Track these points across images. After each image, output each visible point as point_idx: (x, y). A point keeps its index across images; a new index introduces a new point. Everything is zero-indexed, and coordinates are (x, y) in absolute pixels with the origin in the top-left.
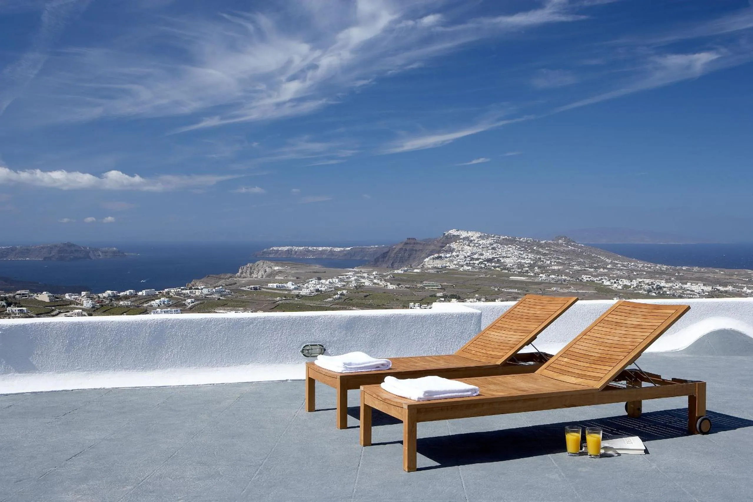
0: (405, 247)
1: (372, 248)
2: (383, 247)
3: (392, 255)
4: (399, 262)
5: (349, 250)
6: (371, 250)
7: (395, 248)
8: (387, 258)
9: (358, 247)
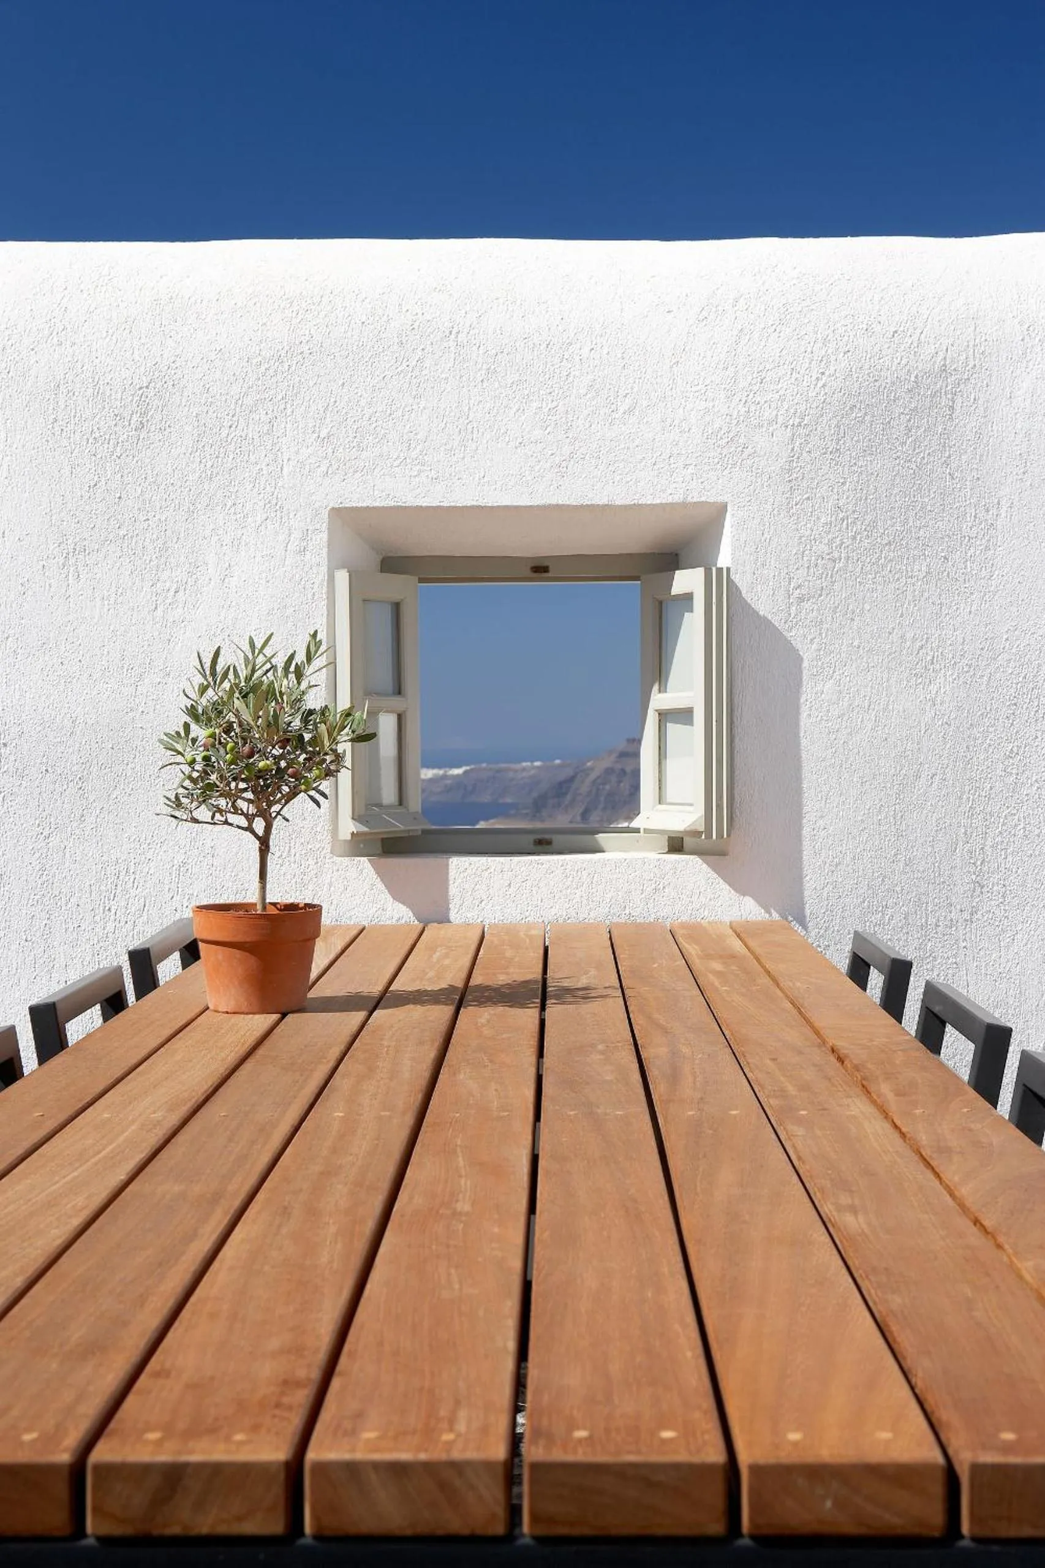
0: (618, 766)
1: (524, 769)
2: (559, 766)
3: (584, 789)
4: (605, 809)
5: (458, 775)
6: (524, 774)
7: (592, 769)
8: (569, 797)
9: (484, 765)
